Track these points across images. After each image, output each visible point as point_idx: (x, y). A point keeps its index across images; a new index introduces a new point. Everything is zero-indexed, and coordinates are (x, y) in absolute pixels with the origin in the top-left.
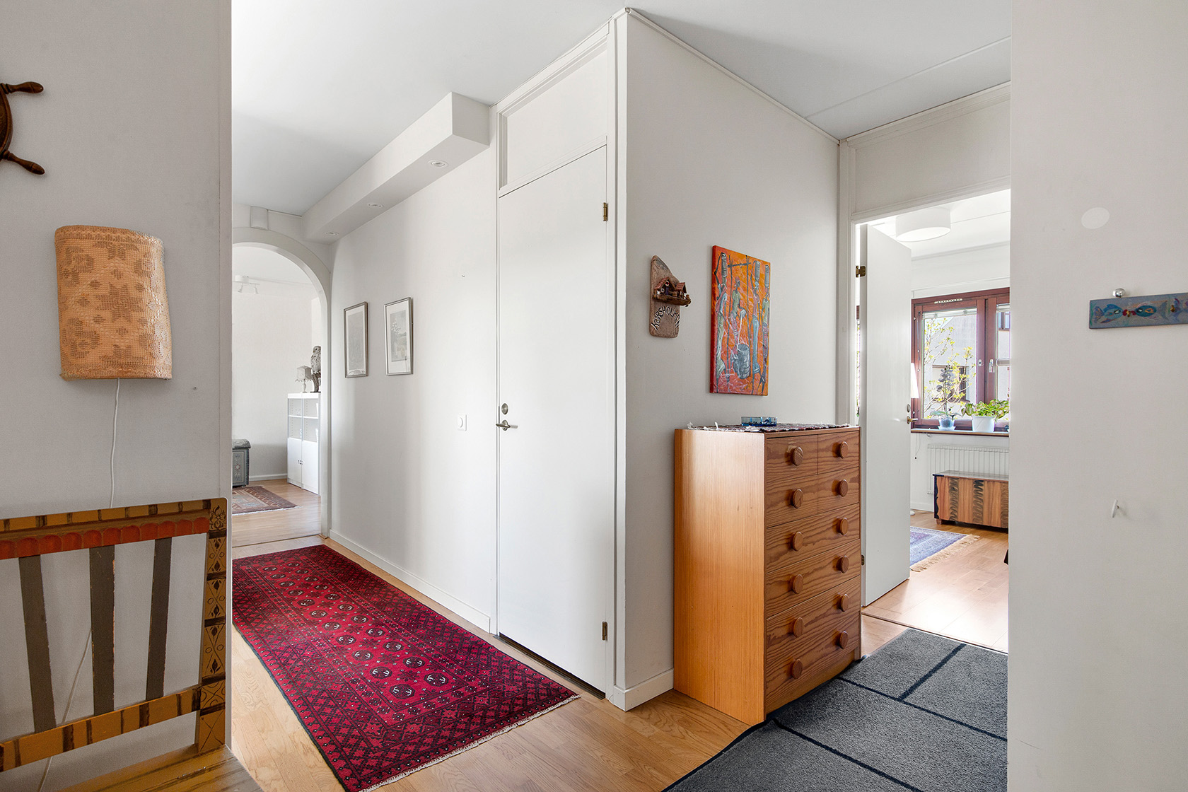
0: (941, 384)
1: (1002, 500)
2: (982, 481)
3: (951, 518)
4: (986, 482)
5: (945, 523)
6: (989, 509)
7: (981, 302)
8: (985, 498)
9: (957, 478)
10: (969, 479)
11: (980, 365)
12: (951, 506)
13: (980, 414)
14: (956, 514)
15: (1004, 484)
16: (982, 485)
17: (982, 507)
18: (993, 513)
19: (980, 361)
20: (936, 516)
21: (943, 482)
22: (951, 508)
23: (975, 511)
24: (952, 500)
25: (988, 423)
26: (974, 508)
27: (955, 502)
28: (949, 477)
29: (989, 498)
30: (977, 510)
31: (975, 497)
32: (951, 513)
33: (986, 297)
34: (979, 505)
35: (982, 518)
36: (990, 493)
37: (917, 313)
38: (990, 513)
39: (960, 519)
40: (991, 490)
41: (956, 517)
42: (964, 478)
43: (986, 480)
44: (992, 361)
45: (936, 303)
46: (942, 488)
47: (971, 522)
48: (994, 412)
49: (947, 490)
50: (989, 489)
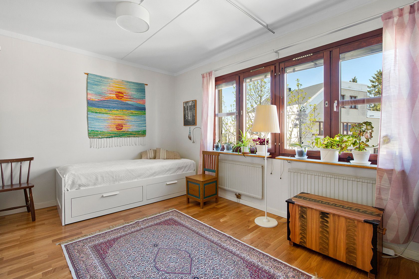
0: (298, 122)
1: (347, 236)
2: (328, 214)
3: (301, 242)
4: (331, 215)
5: (296, 245)
6: (334, 242)
7: (327, 53)
8: (331, 230)
9: (306, 208)
10: (316, 210)
11: (326, 106)
12: (301, 232)
13: (327, 147)
14: (305, 240)
15: (348, 220)
16: (327, 217)
17: (328, 239)
18: (338, 247)
19: (327, 102)
20: (289, 239)
21: (294, 208)
22: (301, 233)
23: (321, 241)
24: (302, 226)
25: (333, 155)
26: (321, 238)
27: (304, 228)
28: (299, 206)
29: (334, 231)
30: (323, 241)
31: (322, 227)
32: (301, 238)
33: (331, 50)
34: (325, 236)
35: (328, 249)
36: (335, 227)
37: (281, 69)
38: (335, 247)
39: (308, 246)
40: (337, 224)
41: (305, 242)
42: (312, 209)
43: (331, 213)
44: (336, 102)
45: (294, 59)
46: (293, 214)
47: (318, 251)
48: (338, 145)
49: (297, 216)
50: (334, 222)
